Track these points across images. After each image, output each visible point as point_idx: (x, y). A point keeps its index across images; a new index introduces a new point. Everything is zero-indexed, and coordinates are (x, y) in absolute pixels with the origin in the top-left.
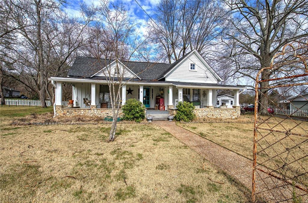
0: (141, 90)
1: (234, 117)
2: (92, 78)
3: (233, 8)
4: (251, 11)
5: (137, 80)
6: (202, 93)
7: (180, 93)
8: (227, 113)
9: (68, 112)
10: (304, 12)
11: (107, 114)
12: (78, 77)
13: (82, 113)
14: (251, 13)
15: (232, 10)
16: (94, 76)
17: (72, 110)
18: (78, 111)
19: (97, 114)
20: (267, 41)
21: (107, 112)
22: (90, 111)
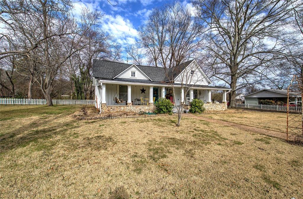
0: (164, 90)
1: (223, 110)
2: (114, 79)
3: (212, 27)
4: (224, 30)
5: (149, 81)
6: (198, 92)
7: (192, 93)
8: (219, 107)
9: (111, 109)
10: (257, 35)
11: (140, 109)
12: (103, 78)
13: (122, 109)
14: (223, 31)
15: (211, 28)
16: (115, 78)
17: (114, 106)
18: (119, 108)
19: (132, 110)
20: (236, 54)
21: (140, 108)
22: (127, 107)
